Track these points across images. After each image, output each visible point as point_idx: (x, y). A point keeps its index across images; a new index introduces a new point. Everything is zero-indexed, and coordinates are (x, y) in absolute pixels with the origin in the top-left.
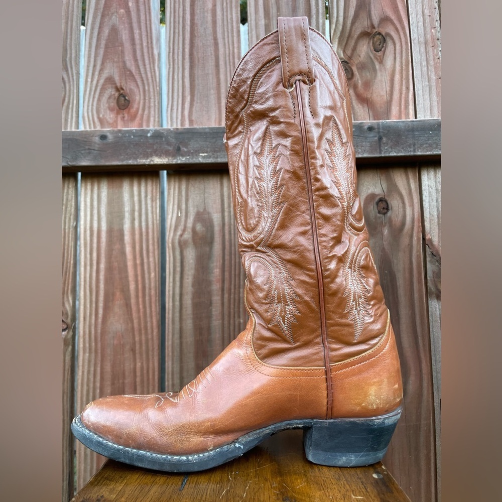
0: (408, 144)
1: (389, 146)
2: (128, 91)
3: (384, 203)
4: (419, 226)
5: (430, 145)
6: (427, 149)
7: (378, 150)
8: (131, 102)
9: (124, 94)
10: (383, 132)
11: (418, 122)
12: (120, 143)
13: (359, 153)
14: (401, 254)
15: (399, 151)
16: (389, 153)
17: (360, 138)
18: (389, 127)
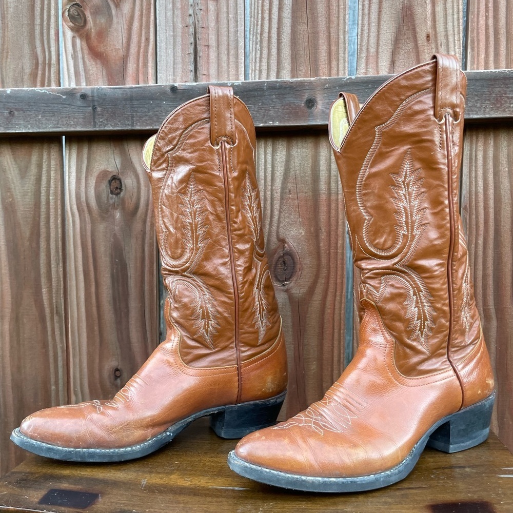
0: (126, 116)
1: (105, 117)
3: (118, 182)
5: (151, 118)
6: (147, 123)
7: (93, 123)
10: (98, 101)
11: (137, 89)
13: (71, 126)
14: (133, 241)
15: (116, 125)
16: (105, 127)
17: (72, 107)
18: (105, 95)
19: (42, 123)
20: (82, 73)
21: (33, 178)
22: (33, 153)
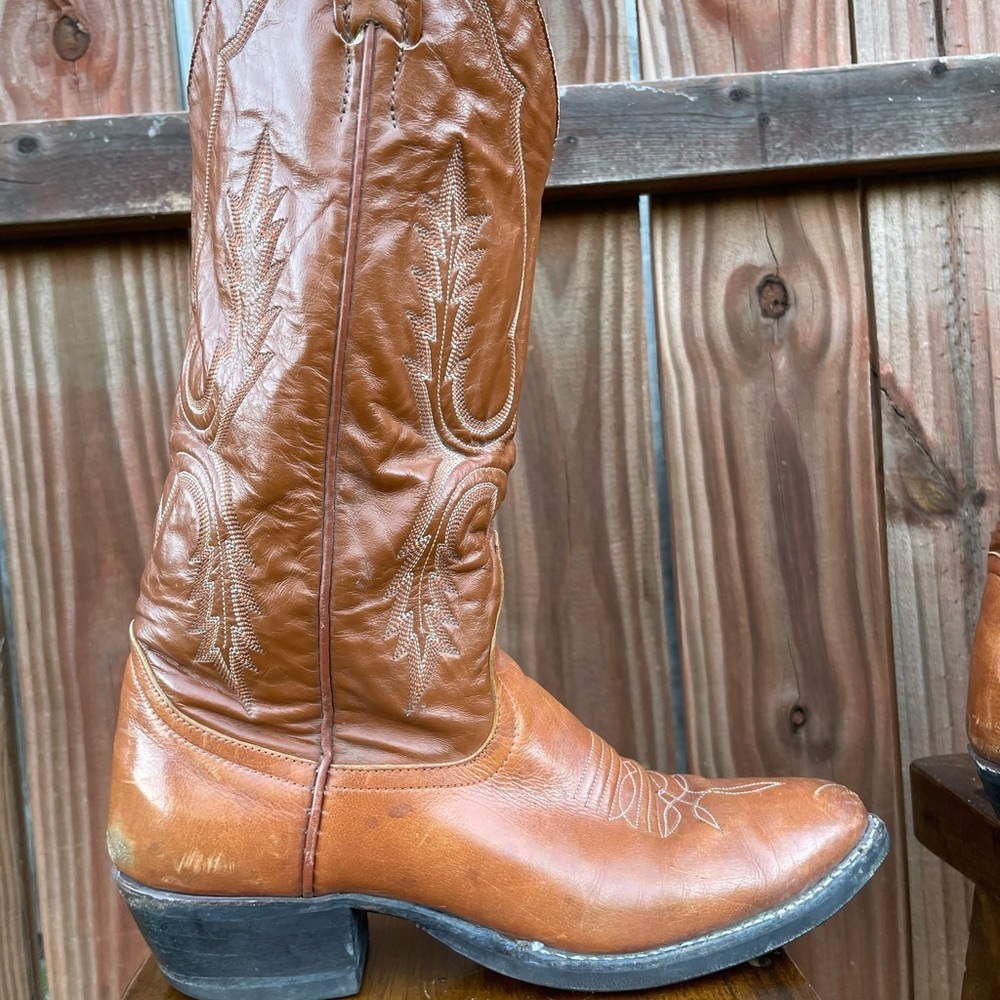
0: (833, 132)
1: (787, 139)
2: (82, 7)
3: (777, 289)
4: (863, 345)
5: (890, 134)
6: (882, 146)
7: (759, 154)
8: (93, 36)
9: (71, 15)
10: (769, 103)
11: (858, 73)
12: (74, 160)
13: (710, 162)
14: (820, 417)
15: (812, 153)
16: (787, 160)
17: (713, 120)
18: (786, 89)
19: (643, 160)
20: (687, 54)
21: (582, 294)
22: (580, 240)
